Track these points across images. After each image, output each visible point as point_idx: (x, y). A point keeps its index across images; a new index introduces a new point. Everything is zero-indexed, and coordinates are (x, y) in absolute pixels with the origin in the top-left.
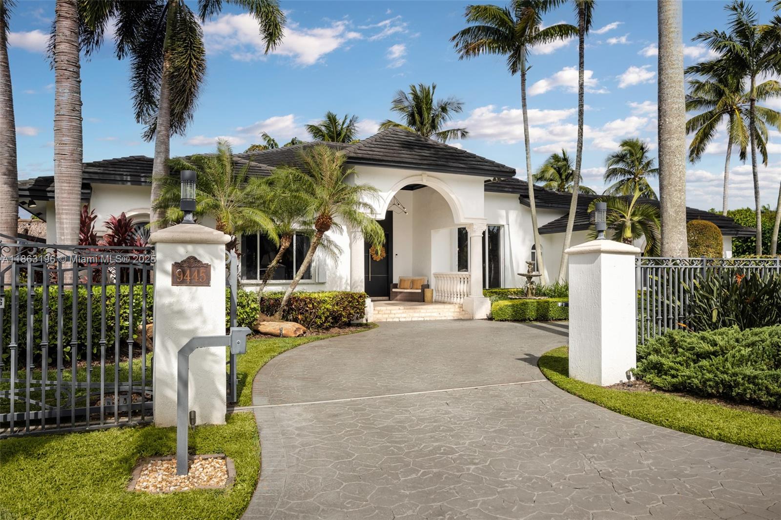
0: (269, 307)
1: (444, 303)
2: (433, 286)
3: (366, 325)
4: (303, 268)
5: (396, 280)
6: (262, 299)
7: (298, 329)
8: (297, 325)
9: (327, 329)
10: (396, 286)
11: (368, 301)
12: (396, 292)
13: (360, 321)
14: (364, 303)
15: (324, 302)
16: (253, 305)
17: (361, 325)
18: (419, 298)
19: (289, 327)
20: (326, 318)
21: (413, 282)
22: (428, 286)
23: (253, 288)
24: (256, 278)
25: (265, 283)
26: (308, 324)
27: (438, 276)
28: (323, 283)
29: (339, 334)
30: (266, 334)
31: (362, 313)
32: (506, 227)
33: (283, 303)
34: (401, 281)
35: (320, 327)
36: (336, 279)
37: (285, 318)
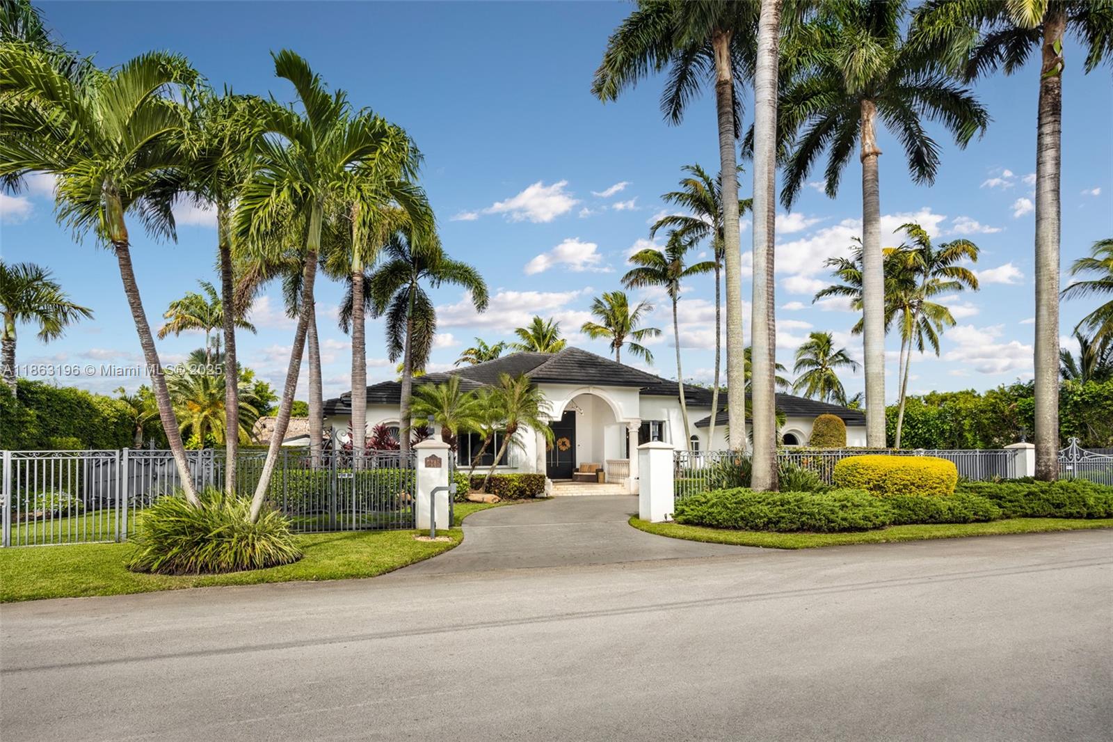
0: (477, 484)
1: (613, 483)
2: (606, 471)
3: (547, 498)
4: (501, 453)
5: (578, 466)
6: (472, 480)
7: (495, 499)
8: (495, 496)
9: (516, 499)
10: (577, 470)
11: (548, 481)
12: (577, 475)
13: (541, 495)
14: (543, 482)
15: (513, 480)
16: (465, 482)
17: (543, 498)
18: (594, 479)
19: (489, 497)
20: (514, 492)
21: (590, 467)
22: (602, 470)
23: (464, 471)
24: (468, 465)
25: (473, 469)
26: (502, 495)
27: (610, 462)
28: (516, 468)
29: (523, 503)
30: (473, 502)
31: (542, 489)
32: (667, 422)
33: (485, 482)
34: (581, 466)
35: (510, 497)
36: (526, 465)
37: (488, 491)
